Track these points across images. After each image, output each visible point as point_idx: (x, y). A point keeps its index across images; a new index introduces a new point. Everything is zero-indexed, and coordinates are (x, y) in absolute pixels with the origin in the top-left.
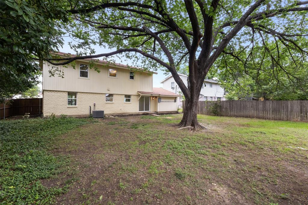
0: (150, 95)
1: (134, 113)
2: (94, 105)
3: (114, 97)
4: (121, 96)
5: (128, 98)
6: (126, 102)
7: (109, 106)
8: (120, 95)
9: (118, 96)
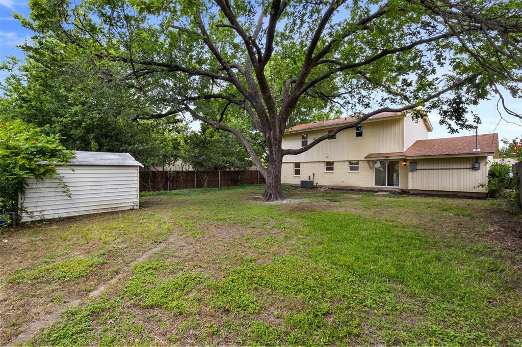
0: (384, 158)
1: (364, 188)
2: (314, 175)
3: (335, 166)
4: (344, 163)
5: (354, 166)
6: (351, 171)
7: (328, 176)
8: (341, 162)
9: (339, 163)
